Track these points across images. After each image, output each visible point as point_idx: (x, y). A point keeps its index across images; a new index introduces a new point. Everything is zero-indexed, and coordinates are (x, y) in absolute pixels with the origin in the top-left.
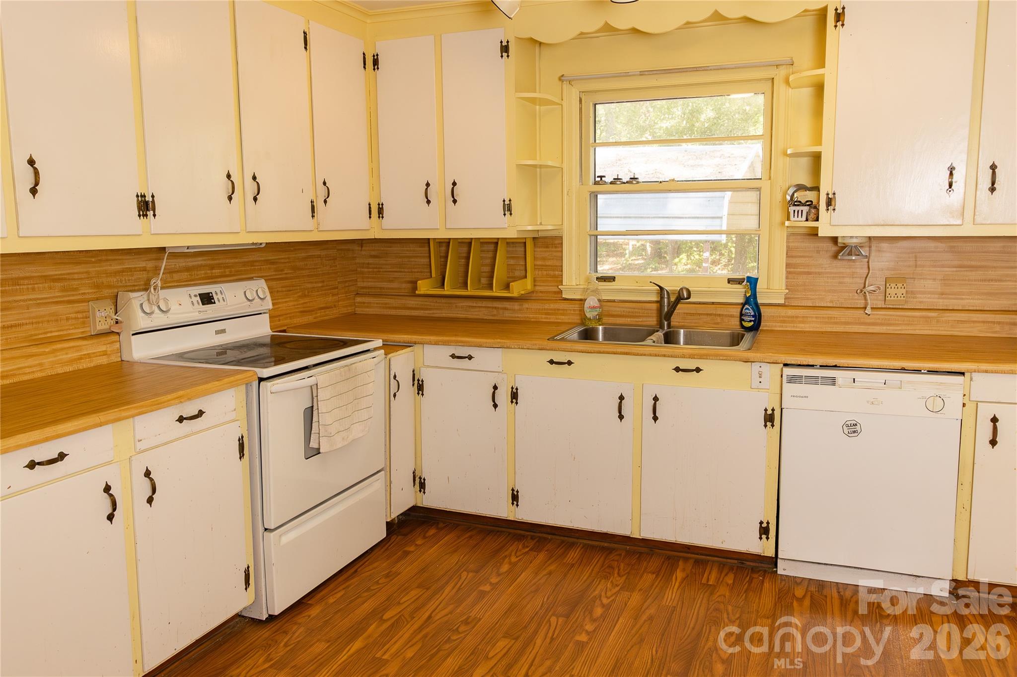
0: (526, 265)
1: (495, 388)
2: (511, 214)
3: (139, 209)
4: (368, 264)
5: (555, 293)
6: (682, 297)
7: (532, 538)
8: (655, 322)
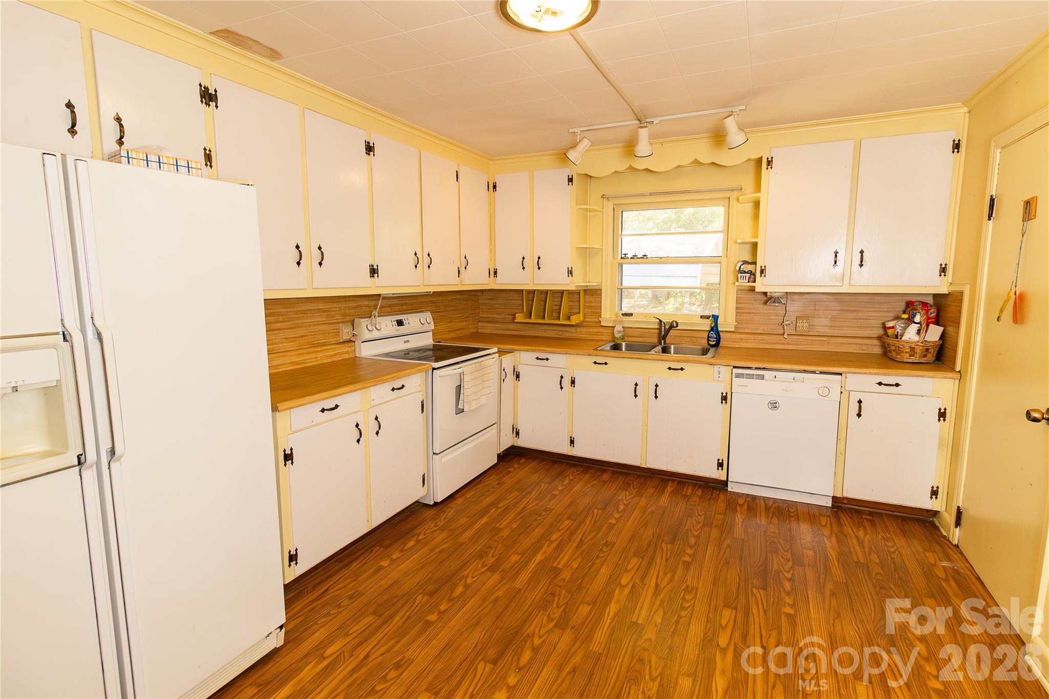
0: (580, 306)
1: (562, 377)
2: (572, 276)
3: (371, 273)
4: (486, 304)
5: (596, 322)
6: (673, 326)
7: (582, 466)
8: (657, 341)
